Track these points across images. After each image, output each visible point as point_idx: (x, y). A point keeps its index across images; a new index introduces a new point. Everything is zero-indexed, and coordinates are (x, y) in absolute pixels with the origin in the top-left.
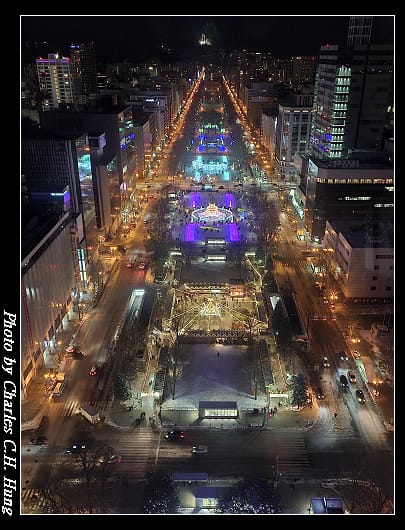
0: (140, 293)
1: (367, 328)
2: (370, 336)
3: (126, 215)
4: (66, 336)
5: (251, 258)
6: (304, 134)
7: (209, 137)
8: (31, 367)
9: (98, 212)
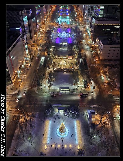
0: (43, 58)
1: (106, 67)
2: (106, 70)
3: (39, 35)
4: (23, 70)
5: (75, 48)
6: (92, 9)
7: (64, 10)
8: (14, 78)
9: (30, 34)
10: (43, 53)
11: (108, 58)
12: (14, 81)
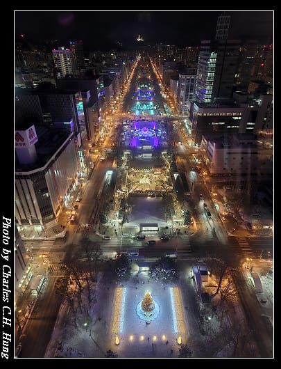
0: (109, 174)
1: (221, 188)
2: (222, 192)
3: (102, 133)
4: (75, 194)
5: (164, 155)
6: (192, 89)
7: (143, 92)
8: (59, 208)
9: (88, 132)
10: (109, 164)
11: (224, 172)
12: (58, 214)
